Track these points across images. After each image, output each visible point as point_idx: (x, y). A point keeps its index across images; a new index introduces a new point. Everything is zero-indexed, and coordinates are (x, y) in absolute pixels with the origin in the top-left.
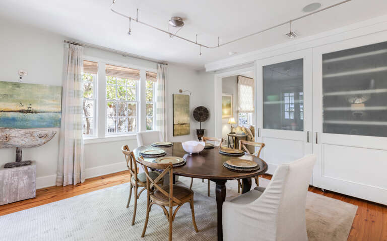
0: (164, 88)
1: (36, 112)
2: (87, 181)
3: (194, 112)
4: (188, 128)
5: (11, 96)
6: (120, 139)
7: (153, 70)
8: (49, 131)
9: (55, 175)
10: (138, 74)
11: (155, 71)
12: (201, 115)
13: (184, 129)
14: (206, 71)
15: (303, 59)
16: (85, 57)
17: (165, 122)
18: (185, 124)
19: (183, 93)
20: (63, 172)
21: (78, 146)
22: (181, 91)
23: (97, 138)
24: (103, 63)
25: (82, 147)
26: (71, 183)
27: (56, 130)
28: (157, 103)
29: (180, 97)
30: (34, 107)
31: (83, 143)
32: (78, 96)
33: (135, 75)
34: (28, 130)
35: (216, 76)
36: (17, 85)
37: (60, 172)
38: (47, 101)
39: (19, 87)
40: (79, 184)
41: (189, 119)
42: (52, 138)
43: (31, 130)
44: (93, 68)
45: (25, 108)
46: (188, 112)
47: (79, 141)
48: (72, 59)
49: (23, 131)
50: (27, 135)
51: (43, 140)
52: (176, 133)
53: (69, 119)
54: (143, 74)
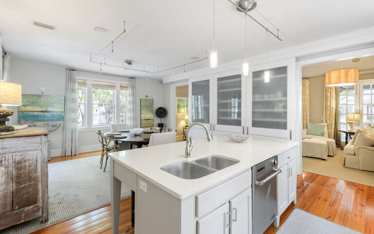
0: (133, 94)
1: (50, 112)
2: (80, 154)
3: (156, 111)
4: (152, 123)
5: (36, 103)
6: (105, 129)
7: (125, 83)
8: (57, 123)
9: (61, 150)
10: (115, 86)
11: (127, 83)
12: (161, 113)
13: (149, 123)
14: (164, 82)
15: (209, 80)
16: (79, 78)
17: (134, 118)
18: (150, 119)
19: (148, 98)
20: (66, 147)
21: (75, 132)
22: (147, 96)
23: (87, 127)
24: (90, 80)
25: (77, 133)
26: (70, 155)
27: (61, 122)
28: (128, 106)
29: (145, 100)
30: (49, 109)
31: (78, 130)
32: (75, 102)
33: (113, 87)
34: (46, 122)
35: (171, 86)
36: (40, 96)
37: (64, 147)
38: (56, 105)
39: (40, 97)
40: (75, 155)
41: (153, 116)
42: (59, 127)
43: (48, 122)
44: (84, 84)
45: (44, 110)
46: (152, 111)
47: (75, 129)
48: (70, 80)
49: (43, 123)
50: (46, 125)
51: (54, 128)
52: (143, 126)
53: (69, 116)
54: (118, 86)
